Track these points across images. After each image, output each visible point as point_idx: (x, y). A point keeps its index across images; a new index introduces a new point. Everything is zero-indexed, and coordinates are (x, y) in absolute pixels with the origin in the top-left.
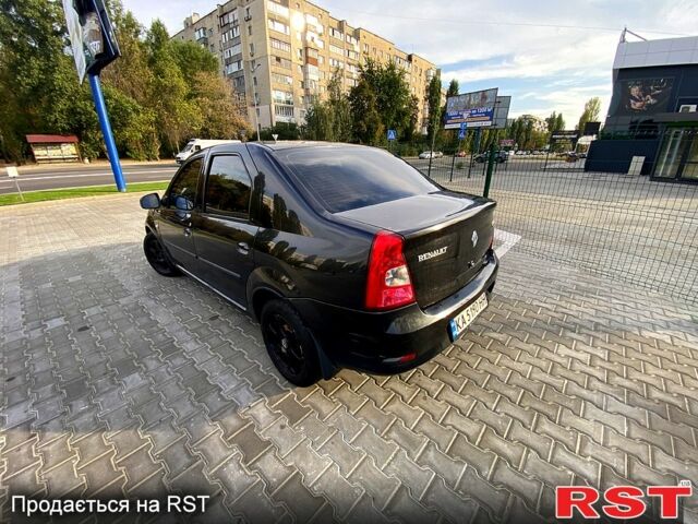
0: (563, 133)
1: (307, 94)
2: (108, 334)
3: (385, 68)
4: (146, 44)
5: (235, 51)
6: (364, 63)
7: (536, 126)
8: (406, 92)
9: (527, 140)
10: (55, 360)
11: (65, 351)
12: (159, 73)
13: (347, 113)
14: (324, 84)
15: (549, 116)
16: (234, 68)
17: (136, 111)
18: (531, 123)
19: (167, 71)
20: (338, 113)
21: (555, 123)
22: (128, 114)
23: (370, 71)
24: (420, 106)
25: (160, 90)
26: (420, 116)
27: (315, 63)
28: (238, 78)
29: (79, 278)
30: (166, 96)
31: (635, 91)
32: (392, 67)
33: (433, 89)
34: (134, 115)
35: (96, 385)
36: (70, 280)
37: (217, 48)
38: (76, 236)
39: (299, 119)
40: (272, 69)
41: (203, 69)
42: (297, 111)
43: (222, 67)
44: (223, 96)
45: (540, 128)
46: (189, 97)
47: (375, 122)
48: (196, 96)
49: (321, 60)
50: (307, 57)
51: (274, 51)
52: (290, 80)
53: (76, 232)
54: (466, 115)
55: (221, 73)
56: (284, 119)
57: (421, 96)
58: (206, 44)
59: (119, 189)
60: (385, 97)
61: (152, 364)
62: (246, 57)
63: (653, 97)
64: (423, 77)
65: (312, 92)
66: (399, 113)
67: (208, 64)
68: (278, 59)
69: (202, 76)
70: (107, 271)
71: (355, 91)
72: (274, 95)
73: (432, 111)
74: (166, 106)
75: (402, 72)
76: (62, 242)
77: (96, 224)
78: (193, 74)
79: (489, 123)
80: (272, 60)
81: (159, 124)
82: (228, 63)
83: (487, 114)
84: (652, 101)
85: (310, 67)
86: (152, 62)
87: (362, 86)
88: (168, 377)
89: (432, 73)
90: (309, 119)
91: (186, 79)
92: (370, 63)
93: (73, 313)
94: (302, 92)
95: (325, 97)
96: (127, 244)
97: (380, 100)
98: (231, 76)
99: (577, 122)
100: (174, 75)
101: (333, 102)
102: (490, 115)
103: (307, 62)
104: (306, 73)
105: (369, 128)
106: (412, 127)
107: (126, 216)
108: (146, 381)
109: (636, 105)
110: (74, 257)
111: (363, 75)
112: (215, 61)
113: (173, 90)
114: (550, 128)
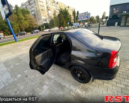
0: (100, 19)
1: (49, 17)
2: (32, 77)
3: (64, 10)
4: (14, 10)
5: (33, 9)
6: (60, 9)
7: (94, 18)
8: (69, 14)
9: (93, 21)
10: (24, 85)
11: (25, 82)
12: (18, 15)
13: (58, 19)
14: (52, 14)
15: (96, 16)
16: (33, 13)
17: (15, 24)
18: (93, 18)
19: (20, 15)
20: (56, 20)
21: (98, 17)
22: (13, 25)
23: (61, 11)
24: (72, 17)
25: (19, 19)
26: (72, 19)
27: (50, 10)
28: (34, 15)
29: (18, 64)
30: (20, 20)
31: (114, 9)
32: (65, 9)
33: (74, 13)
34: (14, 25)
35: (37, 90)
36: (17, 64)
37: (29, 9)
38: (12, 54)
39: (48, 22)
40: (41, 12)
41: (27, 14)
42: (47, 20)
43: (31, 13)
44: (32, 19)
45: (95, 19)
46: (25, 20)
47: (64, 21)
48: (26, 20)
49: (51, 10)
50: (48, 9)
51: (41, 9)
52: (45, 14)
53: (11, 53)
54: (82, 18)
55: (31, 14)
56: (45, 22)
57: (72, 15)
58: (26, 8)
59: (16, 41)
60: (65, 16)
61: (47, 83)
62: (35, 10)
63: (118, 10)
64: (72, 11)
65: (50, 16)
66: (68, 18)
67: (28, 12)
68: (42, 10)
69: (27, 15)
70: (24, 61)
71: (59, 15)
72: (42, 17)
73: (74, 17)
74: (20, 22)
75: (68, 10)
76: (10, 55)
77: (15, 50)
78: (25, 15)
79: (87, 19)
80: (41, 10)
81: (20, 26)
82: (32, 12)
83: (86, 17)
84: (118, 11)
85: (49, 11)
86: (16, 13)
87: (60, 14)
88: (53, 85)
89: (73, 10)
90: (50, 22)
91: (24, 16)
92: (61, 9)
93: (22, 72)
94: (48, 16)
95: (53, 17)
96: (25, 54)
97: (64, 16)
98: (33, 14)
99: (102, 17)
100: (21, 16)
101: (55, 18)
102: (87, 17)
103: (48, 10)
104: (48, 12)
105: (63, 22)
106: (71, 21)
107: (20, 47)
108: (48, 87)
109: (115, 12)
110: (14, 59)
111: (60, 12)
112: (29, 12)
113: (21, 19)
114: (97, 18)
